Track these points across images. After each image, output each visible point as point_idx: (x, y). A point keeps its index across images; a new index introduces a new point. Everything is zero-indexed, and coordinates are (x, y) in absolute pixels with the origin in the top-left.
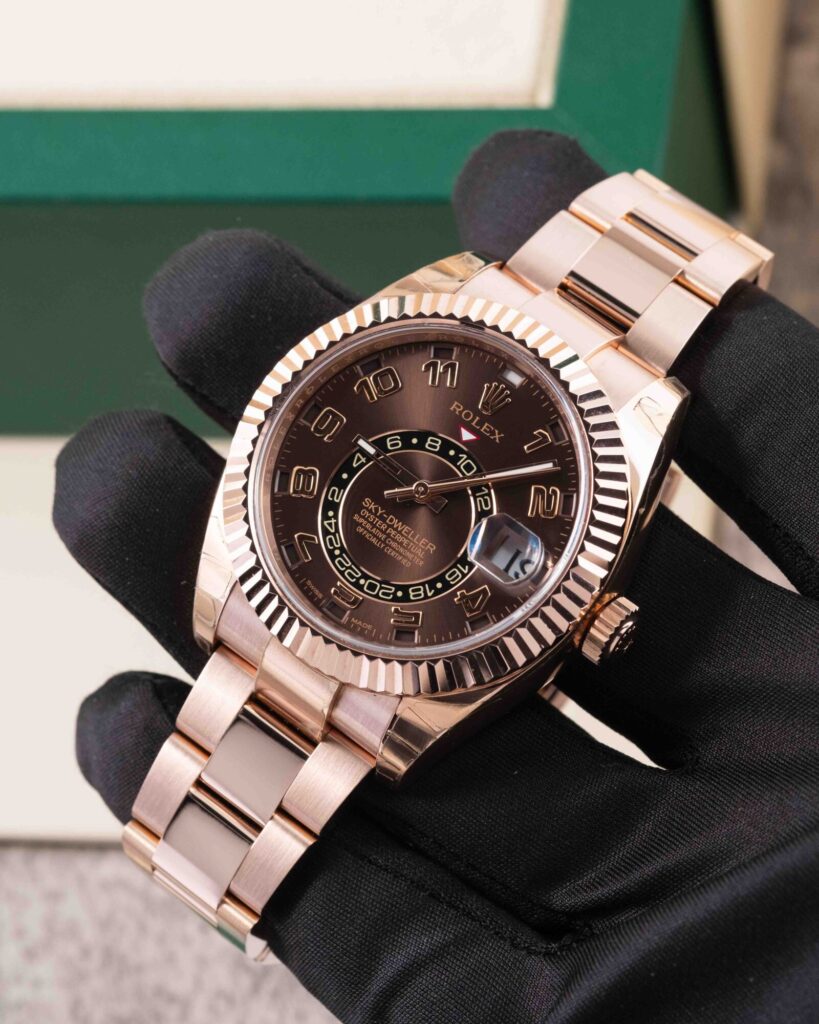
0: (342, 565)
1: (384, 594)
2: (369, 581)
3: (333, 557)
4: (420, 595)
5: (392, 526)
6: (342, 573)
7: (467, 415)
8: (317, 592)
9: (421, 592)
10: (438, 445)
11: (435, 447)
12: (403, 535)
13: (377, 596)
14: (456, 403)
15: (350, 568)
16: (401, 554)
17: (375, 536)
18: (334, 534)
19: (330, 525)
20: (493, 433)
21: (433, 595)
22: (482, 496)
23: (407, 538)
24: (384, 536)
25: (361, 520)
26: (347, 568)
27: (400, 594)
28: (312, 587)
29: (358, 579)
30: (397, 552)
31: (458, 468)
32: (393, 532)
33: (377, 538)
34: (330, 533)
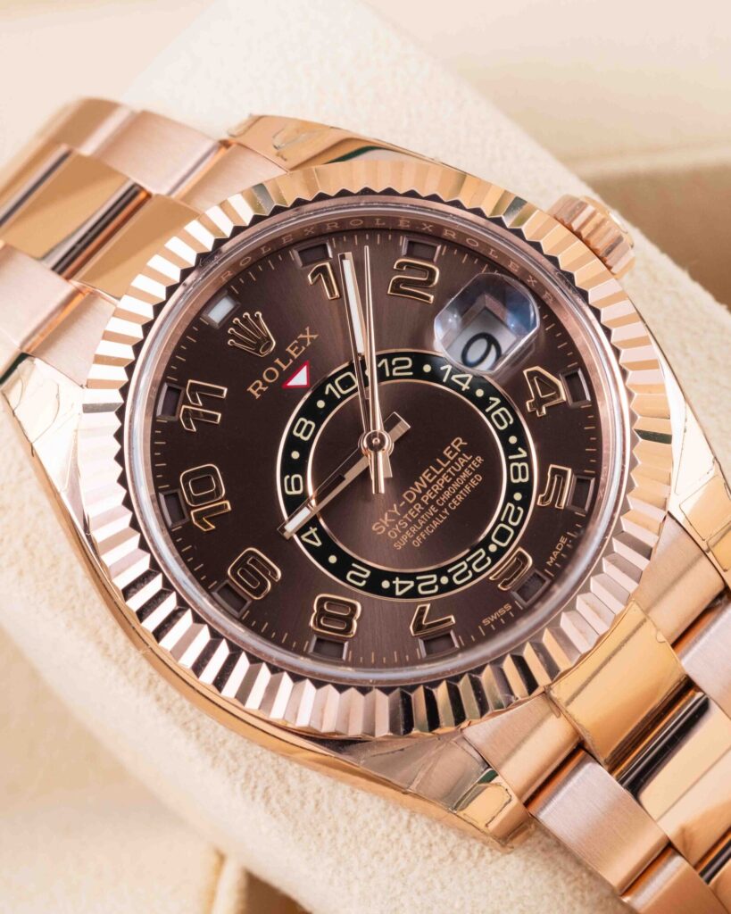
0: (465, 574)
1: (514, 519)
2: (493, 539)
3: (451, 586)
4: (523, 468)
5: (419, 496)
6: (476, 575)
7: (271, 375)
8: (502, 612)
9: (519, 466)
10: (307, 422)
11: (309, 427)
12: (435, 482)
13: (517, 529)
14: (250, 389)
15: (470, 564)
16: (462, 487)
17: (429, 522)
18: (417, 583)
19: (402, 587)
20: (303, 342)
21: (527, 449)
22: (391, 367)
23: (439, 476)
24: (432, 508)
25: (404, 539)
26: (470, 567)
27: (518, 496)
28: (494, 617)
29: (488, 553)
30: (457, 492)
31: (344, 397)
32: (429, 495)
33: (433, 518)
34: (415, 588)
